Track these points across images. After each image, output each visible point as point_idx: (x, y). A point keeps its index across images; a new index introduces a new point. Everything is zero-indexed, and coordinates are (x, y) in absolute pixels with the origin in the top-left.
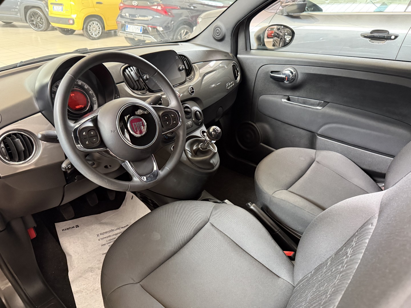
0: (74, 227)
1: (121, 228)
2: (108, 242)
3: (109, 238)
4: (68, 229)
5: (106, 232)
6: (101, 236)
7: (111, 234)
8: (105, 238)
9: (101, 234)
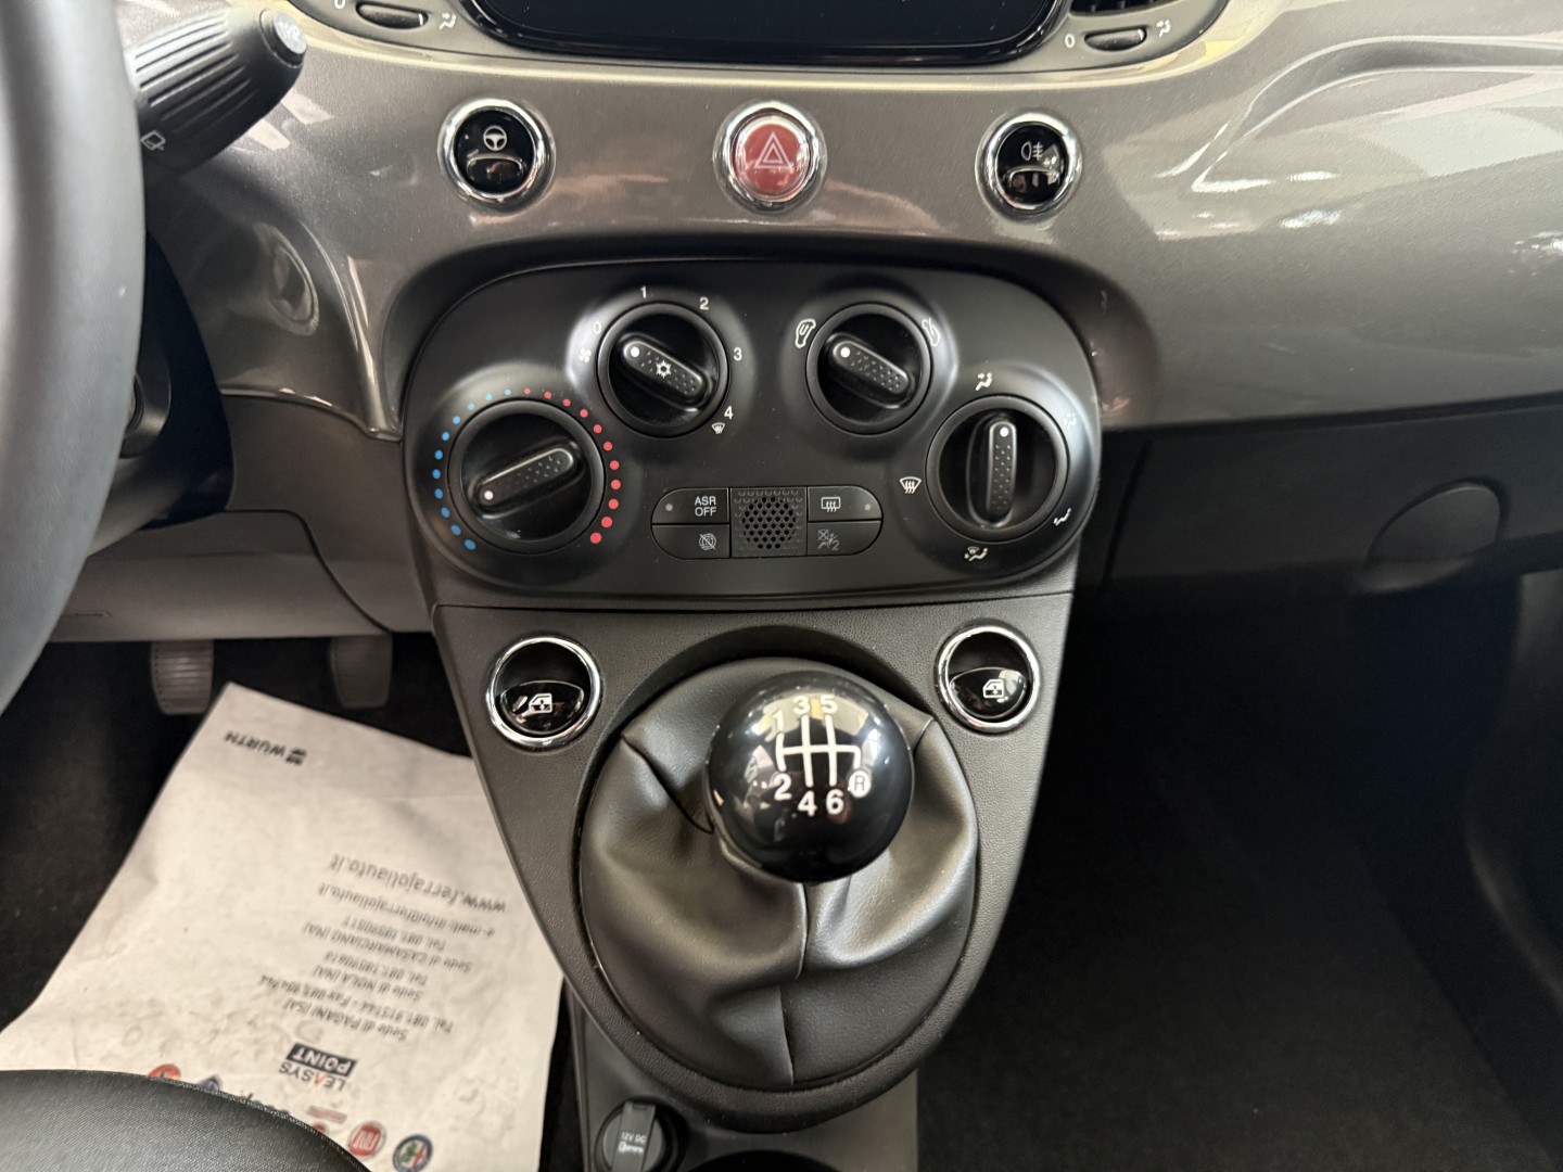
0: (278, 750)
1: (459, 899)
2: (348, 931)
3: (368, 915)
4: (252, 744)
5: (381, 874)
6: (346, 879)
7: (395, 896)
8: (355, 898)
9: (355, 867)
